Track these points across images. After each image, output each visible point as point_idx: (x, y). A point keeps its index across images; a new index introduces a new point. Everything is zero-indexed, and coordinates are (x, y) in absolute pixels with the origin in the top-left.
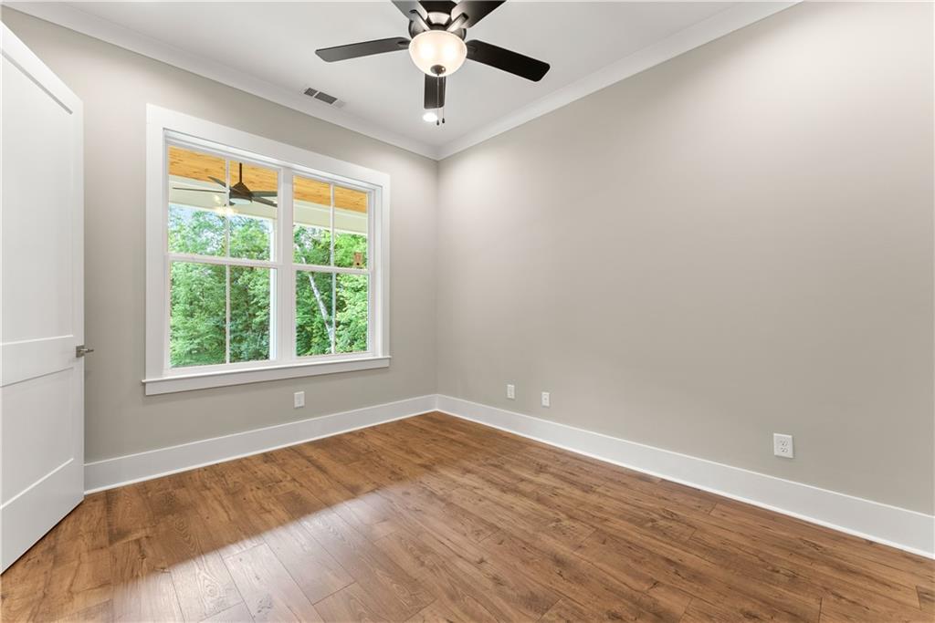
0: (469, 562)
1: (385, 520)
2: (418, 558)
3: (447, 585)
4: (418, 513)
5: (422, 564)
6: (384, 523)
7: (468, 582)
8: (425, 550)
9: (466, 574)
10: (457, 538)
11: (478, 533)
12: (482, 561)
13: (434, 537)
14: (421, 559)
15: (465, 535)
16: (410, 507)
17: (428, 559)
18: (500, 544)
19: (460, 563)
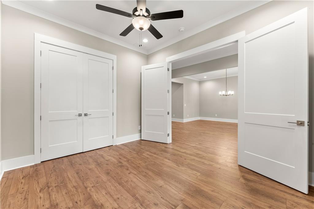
0: (132, 173)
1: (161, 186)
2: (147, 174)
3: (139, 169)
4: (148, 191)
5: (146, 173)
6: (161, 185)
7: (135, 169)
8: (145, 176)
9: (135, 170)
10: (135, 180)
11: (127, 182)
12: (129, 173)
13: (142, 180)
14: (146, 174)
15: (132, 181)
16: (152, 194)
17: (144, 174)
18: (121, 178)
19: (136, 173)
